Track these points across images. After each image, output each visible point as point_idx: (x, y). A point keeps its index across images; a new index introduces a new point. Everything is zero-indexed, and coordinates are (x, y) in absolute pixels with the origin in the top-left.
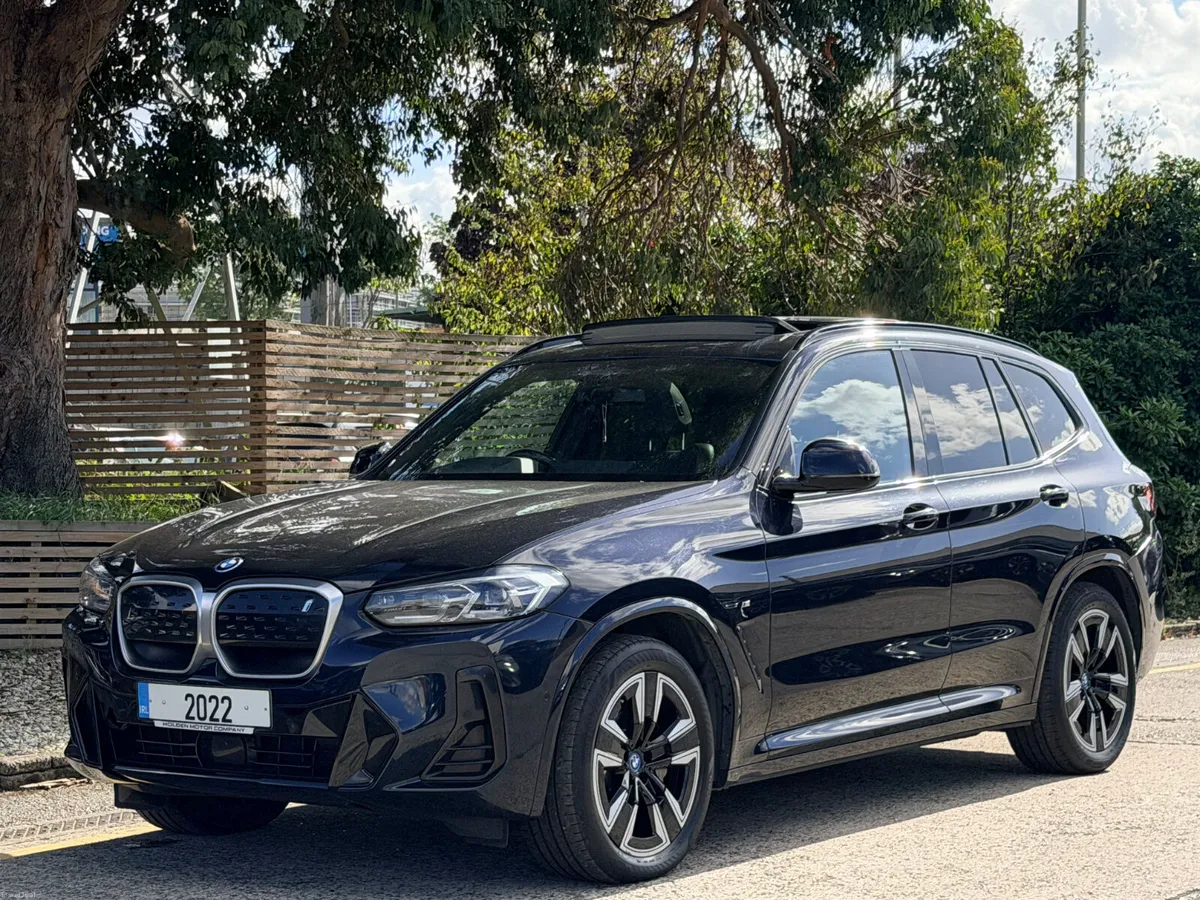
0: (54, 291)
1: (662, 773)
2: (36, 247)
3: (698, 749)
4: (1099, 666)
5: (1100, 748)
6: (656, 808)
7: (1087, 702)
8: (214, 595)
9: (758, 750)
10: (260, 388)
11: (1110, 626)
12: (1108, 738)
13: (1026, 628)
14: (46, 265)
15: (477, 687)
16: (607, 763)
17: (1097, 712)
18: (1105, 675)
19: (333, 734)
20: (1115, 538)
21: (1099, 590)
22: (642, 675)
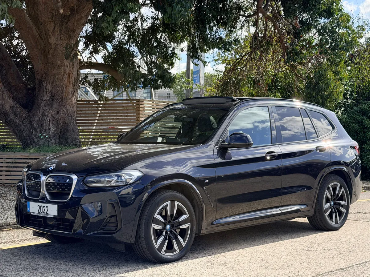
0: (72, 91)
1: (178, 231)
2: (66, 80)
3: (190, 223)
4: (337, 199)
5: (336, 223)
6: (174, 242)
7: (332, 210)
8: (45, 177)
9: (212, 224)
10: (138, 117)
11: (341, 187)
12: (339, 220)
13: (309, 188)
14: (70, 84)
15: (113, 205)
16: (156, 228)
17: (336, 213)
18: (339, 201)
19: (73, 218)
20: (344, 162)
21: (336, 177)
22: (170, 202)
